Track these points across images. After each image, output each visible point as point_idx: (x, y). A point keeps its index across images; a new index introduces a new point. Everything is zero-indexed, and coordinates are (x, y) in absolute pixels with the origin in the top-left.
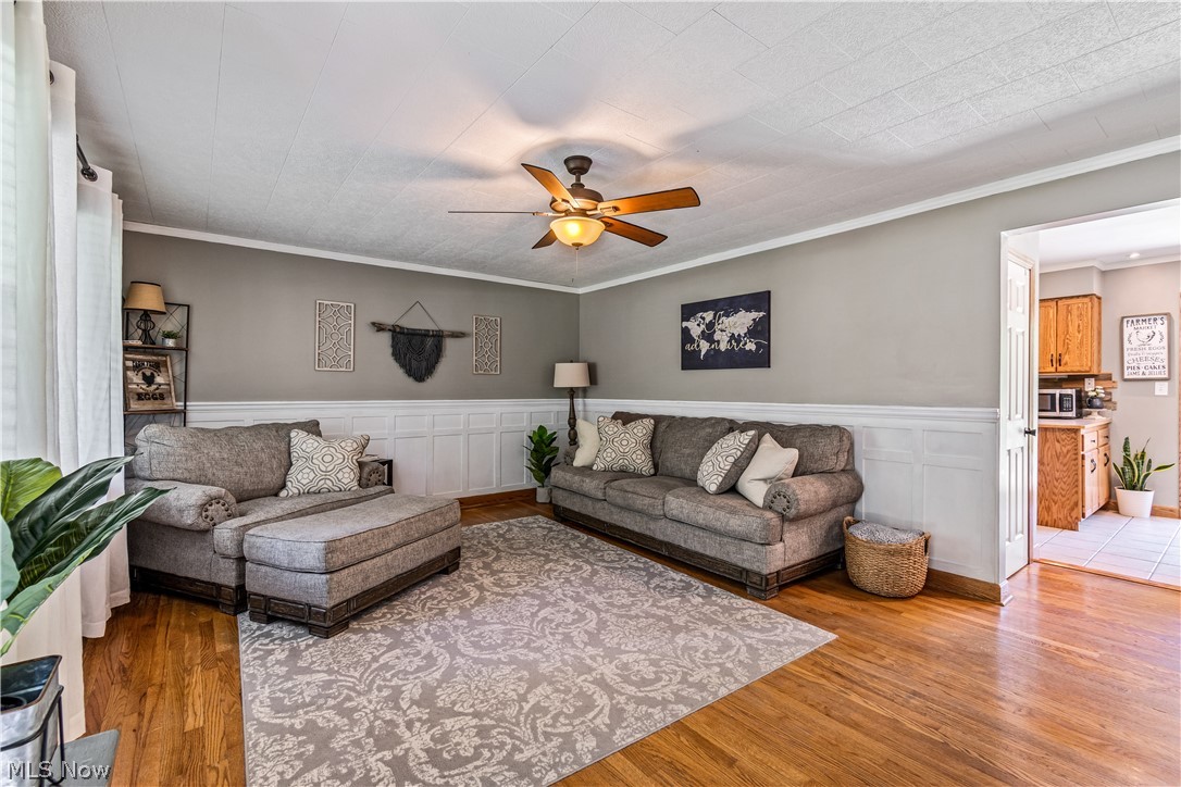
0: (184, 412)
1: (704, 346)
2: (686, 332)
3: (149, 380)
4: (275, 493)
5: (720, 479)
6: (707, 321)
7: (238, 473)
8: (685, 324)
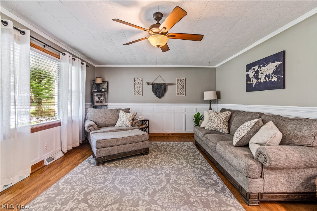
0: (107, 105)
1: (255, 81)
2: (248, 76)
3: (99, 98)
4: (114, 125)
5: (239, 140)
6: (256, 70)
7: (104, 120)
8: (247, 73)
